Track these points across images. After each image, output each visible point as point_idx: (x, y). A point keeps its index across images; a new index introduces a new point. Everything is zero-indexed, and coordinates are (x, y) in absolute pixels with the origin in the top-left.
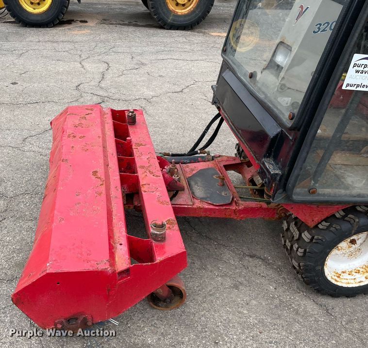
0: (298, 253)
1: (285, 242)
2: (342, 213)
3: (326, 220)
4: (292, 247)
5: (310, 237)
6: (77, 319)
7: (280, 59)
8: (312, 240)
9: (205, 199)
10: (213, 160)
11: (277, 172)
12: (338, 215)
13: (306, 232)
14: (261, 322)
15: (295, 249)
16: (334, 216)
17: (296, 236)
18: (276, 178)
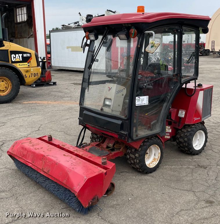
0: (137, 162)
1: (131, 162)
2: (143, 144)
3: (140, 148)
4: (134, 162)
5: (138, 155)
6: (95, 198)
7: (107, 103)
8: (139, 155)
9: (100, 155)
10: (90, 145)
11: (127, 133)
12: (142, 145)
13: (136, 154)
14: (139, 186)
15: (136, 161)
16: (141, 145)
17: (134, 157)
18: (127, 135)
